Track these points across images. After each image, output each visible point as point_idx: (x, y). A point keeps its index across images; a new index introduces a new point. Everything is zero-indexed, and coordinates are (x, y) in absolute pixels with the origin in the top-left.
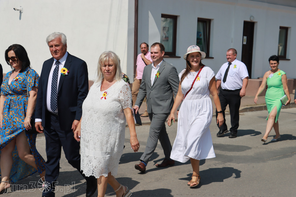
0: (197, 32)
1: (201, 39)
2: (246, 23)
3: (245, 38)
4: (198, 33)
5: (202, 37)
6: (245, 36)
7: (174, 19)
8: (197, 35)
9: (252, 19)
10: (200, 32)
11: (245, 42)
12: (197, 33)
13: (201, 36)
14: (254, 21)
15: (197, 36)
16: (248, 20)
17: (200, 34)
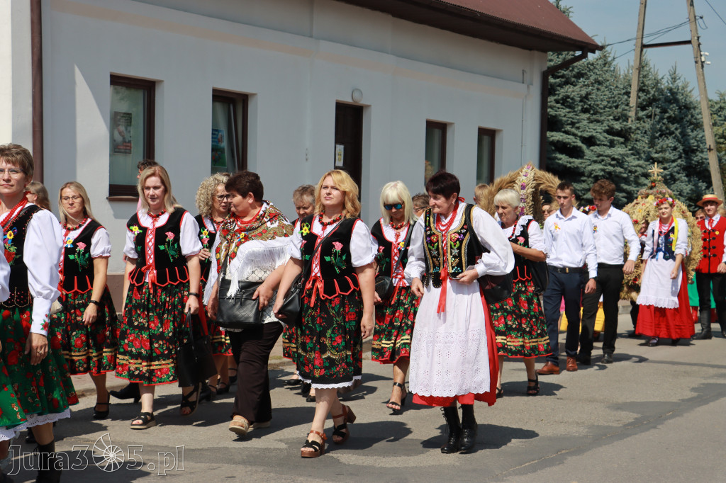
0: (213, 130)
1: (222, 150)
2: (341, 108)
3: (341, 148)
4: (215, 131)
5: (224, 144)
6: (341, 144)
7: (147, 88)
8: (212, 138)
9: (356, 95)
10: (217, 130)
11: (339, 160)
12: (213, 134)
13: (220, 141)
14: (363, 102)
15: (213, 142)
16: (347, 99)
17: (219, 136)
